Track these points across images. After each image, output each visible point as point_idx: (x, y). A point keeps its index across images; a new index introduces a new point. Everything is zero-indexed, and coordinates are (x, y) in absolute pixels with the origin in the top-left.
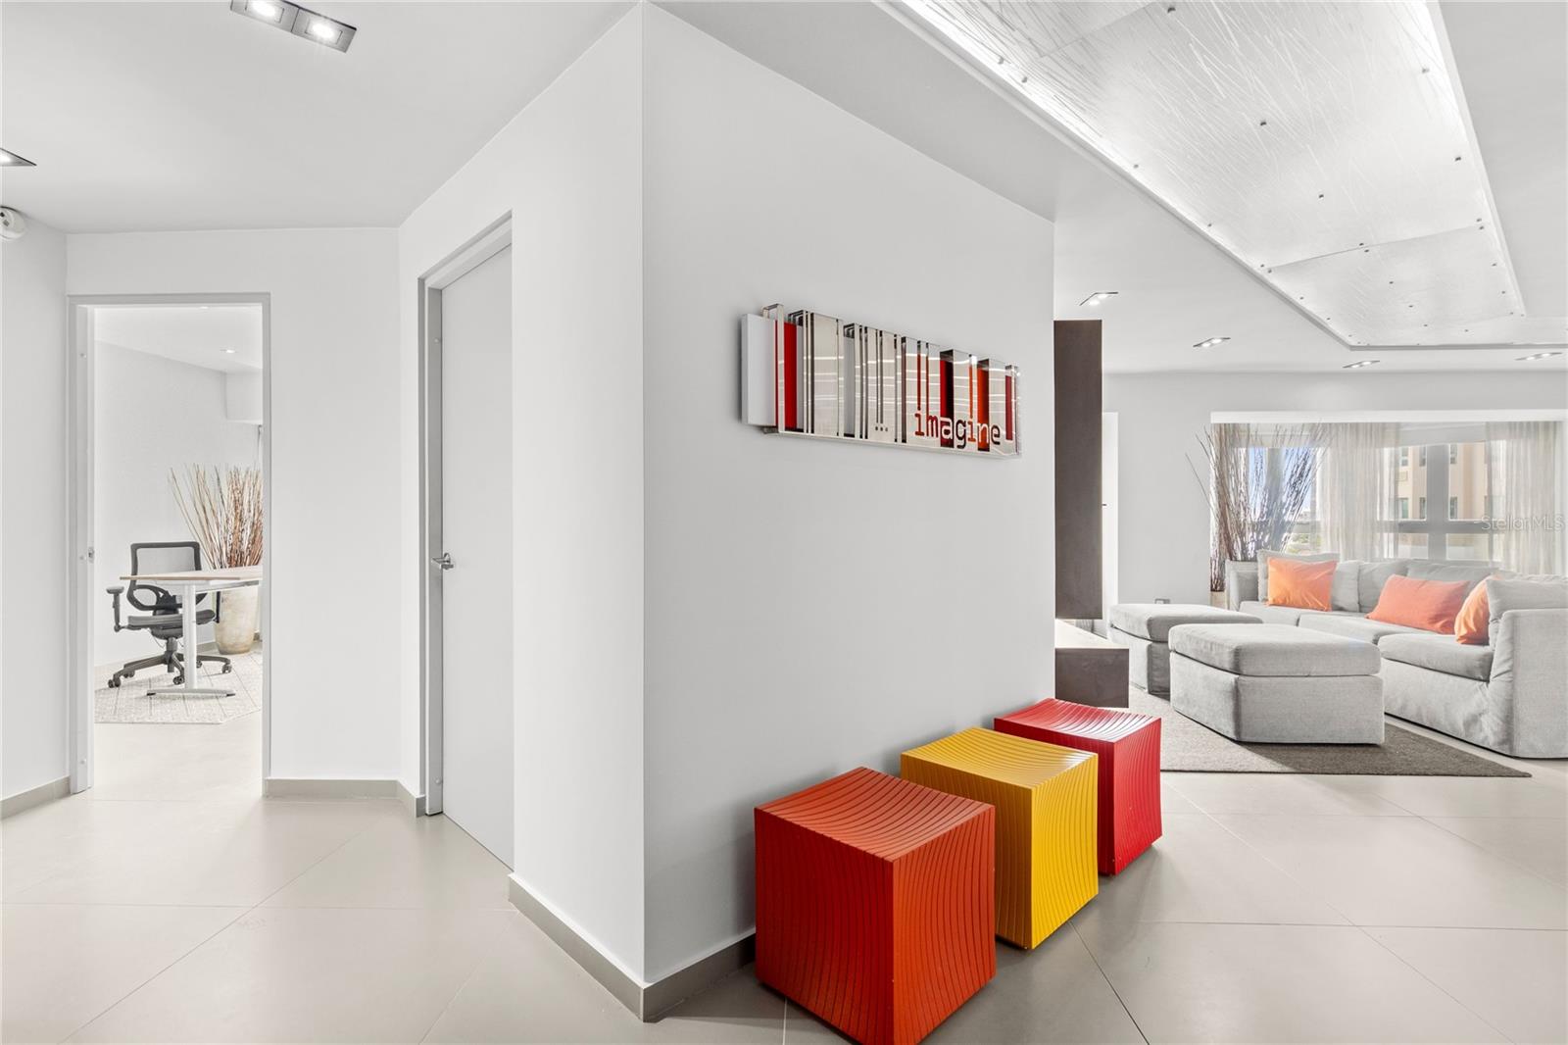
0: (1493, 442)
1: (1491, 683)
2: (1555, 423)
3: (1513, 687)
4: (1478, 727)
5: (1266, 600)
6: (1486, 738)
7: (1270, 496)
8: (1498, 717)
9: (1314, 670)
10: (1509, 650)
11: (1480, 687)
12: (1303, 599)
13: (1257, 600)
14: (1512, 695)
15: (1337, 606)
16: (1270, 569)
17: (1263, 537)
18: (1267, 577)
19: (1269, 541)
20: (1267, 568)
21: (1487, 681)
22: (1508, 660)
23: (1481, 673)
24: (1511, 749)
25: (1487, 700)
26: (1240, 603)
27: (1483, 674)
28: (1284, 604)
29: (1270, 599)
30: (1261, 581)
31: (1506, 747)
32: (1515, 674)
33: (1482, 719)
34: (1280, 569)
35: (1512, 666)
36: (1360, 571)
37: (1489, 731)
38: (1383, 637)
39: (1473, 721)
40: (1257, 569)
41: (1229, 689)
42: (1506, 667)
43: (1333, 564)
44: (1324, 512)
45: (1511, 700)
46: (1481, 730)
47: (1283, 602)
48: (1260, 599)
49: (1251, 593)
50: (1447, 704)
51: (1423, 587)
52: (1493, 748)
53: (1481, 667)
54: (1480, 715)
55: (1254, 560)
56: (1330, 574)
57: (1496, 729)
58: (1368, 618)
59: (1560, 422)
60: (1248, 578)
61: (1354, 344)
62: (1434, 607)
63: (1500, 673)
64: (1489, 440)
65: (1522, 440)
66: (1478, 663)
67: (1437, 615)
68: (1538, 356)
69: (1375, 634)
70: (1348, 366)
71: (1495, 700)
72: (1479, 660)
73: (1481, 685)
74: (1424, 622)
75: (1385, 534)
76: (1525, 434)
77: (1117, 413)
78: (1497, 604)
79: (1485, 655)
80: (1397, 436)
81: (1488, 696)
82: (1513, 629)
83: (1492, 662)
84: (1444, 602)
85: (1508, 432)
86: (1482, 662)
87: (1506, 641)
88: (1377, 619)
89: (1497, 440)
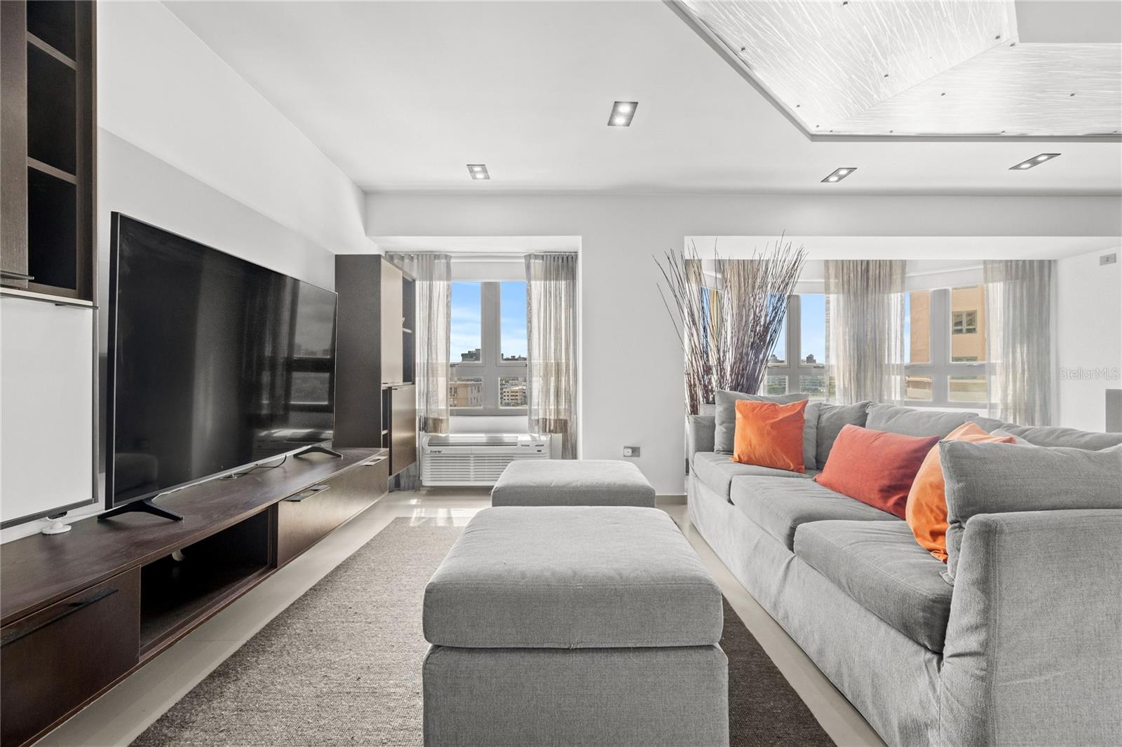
0: (990, 285)
1: (946, 665)
2: (1050, 261)
3: (987, 693)
10: (981, 606)
11: (927, 663)
13: (713, 451)
14: (984, 712)
16: (738, 415)
21: (939, 657)
22: (978, 626)
25: (938, 701)
27: (932, 638)
28: (748, 463)
29: (736, 454)
30: (717, 426)
32: (992, 665)
33: (930, 736)
35: (986, 644)
36: (820, 416)
38: (804, 525)
40: (715, 413)
42: (972, 642)
44: (838, 356)
47: (745, 459)
48: (715, 449)
49: (707, 441)
50: (875, 674)
53: (927, 624)
54: (927, 726)
58: (815, 481)
59: (1055, 261)
61: (813, 130)
62: (887, 472)
63: (959, 651)
64: (986, 281)
65: (1018, 281)
66: (921, 614)
67: (890, 487)
68: (1034, 162)
69: (794, 517)
70: (826, 180)
71: (952, 710)
72: (924, 610)
73: (930, 661)
74: (872, 496)
75: (893, 377)
76: (1020, 274)
77: (580, 238)
78: (959, 490)
79: (934, 601)
80: (903, 282)
81: (938, 689)
82: (987, 560)
83: (946, 619)
84: (900, 468)
85: (1004, 273)
86: (933, 613)
87: (973, 584)
88: (825, 485)
89: (993, 281)
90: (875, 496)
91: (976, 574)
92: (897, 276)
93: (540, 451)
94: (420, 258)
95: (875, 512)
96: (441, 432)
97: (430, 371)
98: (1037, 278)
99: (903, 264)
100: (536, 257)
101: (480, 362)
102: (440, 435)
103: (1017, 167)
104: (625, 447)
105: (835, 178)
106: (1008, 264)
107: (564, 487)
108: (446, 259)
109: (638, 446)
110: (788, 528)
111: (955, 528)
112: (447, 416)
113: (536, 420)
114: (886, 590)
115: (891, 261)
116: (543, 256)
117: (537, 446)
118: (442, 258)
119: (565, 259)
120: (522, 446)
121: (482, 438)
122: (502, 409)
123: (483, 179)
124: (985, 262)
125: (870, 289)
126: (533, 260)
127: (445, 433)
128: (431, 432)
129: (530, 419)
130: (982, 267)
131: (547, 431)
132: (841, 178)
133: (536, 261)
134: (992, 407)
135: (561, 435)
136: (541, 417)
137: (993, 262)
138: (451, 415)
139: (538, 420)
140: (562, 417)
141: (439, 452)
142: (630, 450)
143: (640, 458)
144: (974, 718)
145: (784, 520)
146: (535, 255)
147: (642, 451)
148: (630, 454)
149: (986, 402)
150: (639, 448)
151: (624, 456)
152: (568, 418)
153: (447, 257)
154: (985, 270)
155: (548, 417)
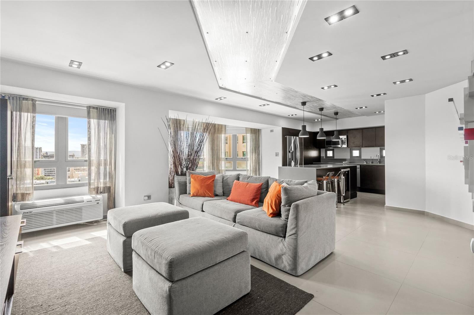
1: (287, 239)
3: (297, 242)
4: (281, 261)
5: (190, 194)
6: (285, 266)
7: (191, 148)
8: (291, 257)
9: (219, 260)
10: (296, 223)
11: (282, 240)
12: (204, 193)
13: (187, 194)
14: (296, 245)
15: (216, 194)
16: (192, 180)
17: (189, 165)
18: (190, 183)
19: (191, 166)
20: (190, 179)
21: (285, 237)
22: (295, 228)
23: (282, 232)
24: (296, 273)
25: (285, 248)
26: (180, 195)
27: (283, 234)
29: (192, 194)
30: (188, 184)
31: (294, 272)
32: (297, 235)
33: (283, 257)
34: (195, 180)
35: (296, 231)
36: (223, 178)
37: (286, 262)
38: (238, 213)
39: (279, 258)
40: (186, 179)
41: (165, 295)
42: (294, 232)
43: (214, 176)
45: (296, 248)
46: (283, 262)
47: (196, 195)
48: (187, 193)
49: (183, 191)
50: (267, 248)
51: (247, 186)
52: (288, 272)
53: (282, 231)
54: (282, 255)
55: (185, 175)
56: (213, 181)
57: (290, 263)
58: (227, 200)
59: (261, 130)
60: (183, 184)
61: (221, 86)
62: (252, 195)
63: (291, 234)
64: (246, 133)
65: (254, 134)
66: (281, 229)
67: (253, 199)
68: (264, 105)
69: (235, 212)
70: (217, 99)
71: (289, 248)
72: (281, 228)
73: (282, 239)
74: (248, 202)
75: (222, 162)
76: (254, 132)
77: (124, 104)
78: (286, 198)
79: (283, 225)
80: (225, 131)
81: (285, 245)
82: (297, 212)
83: (286, 228)
84: (255, 193)
85: (250, 131)
86: (283, 228)
87: (294, 218)
88: (231, 200)
89: (248, 133)
90: (249, 202)
91: (294, 216)
92: (223, 129)
93: (99, 203)
94: (15, 98)
95: (250, 207)
96: (28, 200)
97: (19, 166)
98: (257, 134)
99: (225, 126)
100: (94, 108)
101: (54, 159)
102: (27, 202)
103: (260, 106)
104: (145, 196)
105: (220, 99)
106: (251, 129)
107: (155, 216)
108: (32, 101)
109: (150, 195)
110: (234, 215)
111: (283, 207)
112: (33, 190)
113: (93, 188)
114: (271, 225)
115: (222, 125)
116: (97, 108)
117: (96, 201)
118: (29, 100)
119: (109, 110)
120: (87, 202)
121: (60, 200)
122: (70, 184)
123: (77, 68)
124: (246, 128)
125: (216, 132)
126: (92, 109)
127: (31, 201)
128: (20, 201)
129: (89, 188)
130: (245, 129)
131: (99, 193)
132: (221, 99)
133: (94, 110)
134: (247, 170)
135: (107, 194)
136: (96, 186)
137: (248, 128)
138: (34, 190)
139: (95, 188)
140: (108, 185)
141: (31, 212)
142: (147, 197)
143: (151, 199)
144: (294, 248)
145: (232, 213)
146: (93, 107)
147: (152, 197)
148: (147, 199)
149: (246, 169)
150: (150, 196)
151: (144, 200)
152: (111, 186)
153: (32, 100)
154: (246, 129)
155: (99, 186)
